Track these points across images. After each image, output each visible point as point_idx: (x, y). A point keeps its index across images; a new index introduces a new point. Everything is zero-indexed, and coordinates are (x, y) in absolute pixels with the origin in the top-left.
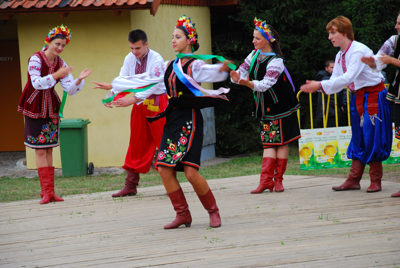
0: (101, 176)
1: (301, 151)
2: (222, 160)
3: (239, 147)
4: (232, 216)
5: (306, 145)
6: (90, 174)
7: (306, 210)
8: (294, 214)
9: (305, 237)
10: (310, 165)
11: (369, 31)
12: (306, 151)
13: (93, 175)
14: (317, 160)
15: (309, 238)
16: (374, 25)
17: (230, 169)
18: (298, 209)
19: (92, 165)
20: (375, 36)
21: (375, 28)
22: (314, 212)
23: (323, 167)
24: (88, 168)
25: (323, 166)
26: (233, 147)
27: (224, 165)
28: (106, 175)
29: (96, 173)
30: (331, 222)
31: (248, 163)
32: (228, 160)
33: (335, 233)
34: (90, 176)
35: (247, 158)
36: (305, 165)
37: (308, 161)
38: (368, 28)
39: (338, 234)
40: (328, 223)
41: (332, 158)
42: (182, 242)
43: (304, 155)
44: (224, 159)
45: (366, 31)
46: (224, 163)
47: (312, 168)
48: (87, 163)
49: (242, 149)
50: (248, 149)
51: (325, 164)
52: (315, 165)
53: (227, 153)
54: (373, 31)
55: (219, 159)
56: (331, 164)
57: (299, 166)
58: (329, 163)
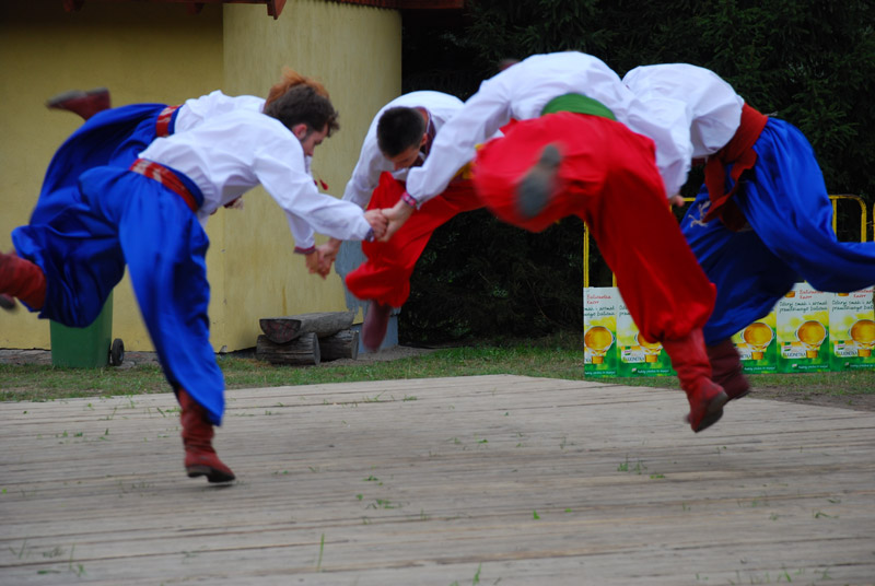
0: (138, 370)
1: (588, 335)
2: (411, 352)
3: (452, 326)
4: (426, 455)
5: (599, 321)
6: (114, 364)
7: (591, 451)
8: (564, 457)
9: (587, 506)
10: (606, 367)
11: (747, 85)
12: (598, 336)
13: (121, 367)
14: (623, 356)
15: (596, 508)
16: (758, 72)
17: (430, 368)
18: (574, 448)
19: (120, 345)
20: (761, 97)
21: (763, 78)
22: (609, 456)
23: (636, 373)
24: (110, 352)
25: (634, 370)
26: (438, 325)
27: (415, 360)
28: (150, 368)
29: (127, 364)
30: (647, 478)
31: (470, 359)
32: (424, 352)
33: (654, 500)
34: (115, 370)
35: (468, 349)
36: (595, 365)
37: (603, 357)
38: (746, 77)
39: (660, 503)
40: (640, 478)
41: (655, 353)
42: (308, 504)
43: (594, 343)
44: (416, 350)
45: (741, 84)
46: (416, 358)
47: (611, 374)
48: (110, 340)
49: (459, 332)
50: (470, 333)
51: (639, 367)
52: (617, 368)
53: (425, 338)
54: (755, 85)
55: (406, 349)
56: (652, 367)
57: (581, 370)
58: (649, 364)
